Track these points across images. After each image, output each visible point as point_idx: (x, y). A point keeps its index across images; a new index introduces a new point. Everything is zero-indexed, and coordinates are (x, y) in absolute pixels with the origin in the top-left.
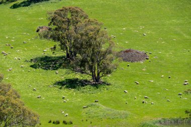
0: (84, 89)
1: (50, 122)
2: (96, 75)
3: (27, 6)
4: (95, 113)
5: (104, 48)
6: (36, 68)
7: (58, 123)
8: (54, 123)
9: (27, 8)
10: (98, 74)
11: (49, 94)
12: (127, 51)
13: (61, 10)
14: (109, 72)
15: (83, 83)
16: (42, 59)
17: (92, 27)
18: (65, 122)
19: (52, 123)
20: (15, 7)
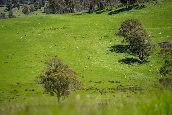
0: (134, 64)
1: (109, 81)
2: (142, 57)
4: (134, 78)
6: (112, 52)
7: (113, 82)
8: (111, 82)
9: (117, 14)
10: (143, 56)
11: (115, 67)
12: (165, 43)
13: (127, 21)
14: (148, 55)
16: (117, 46)
18: (116, 82)
19: (110, 82)
20: (110, 14)
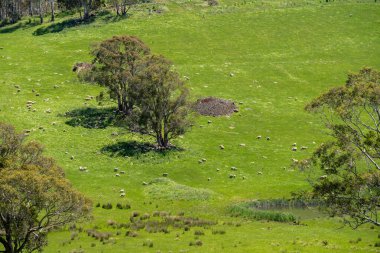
0: (146, 156)
1: (98, 206)
2: (163, 136)
3: (58, 31)
4: (162, 192)
5: (173, 97)
6: (74, 126)
7: (110, 207)
8: (103, 207)
9: (58, 34)
10: (166, 135)
11: (95, 164)
12: (206, 101)
13: (111, 41)
14: (181, 132)
15: (144, 148)
16: (83, 112)
17: (157, 67)
18: (119, 206)
19: (101, 208)
20: (39, 33)
